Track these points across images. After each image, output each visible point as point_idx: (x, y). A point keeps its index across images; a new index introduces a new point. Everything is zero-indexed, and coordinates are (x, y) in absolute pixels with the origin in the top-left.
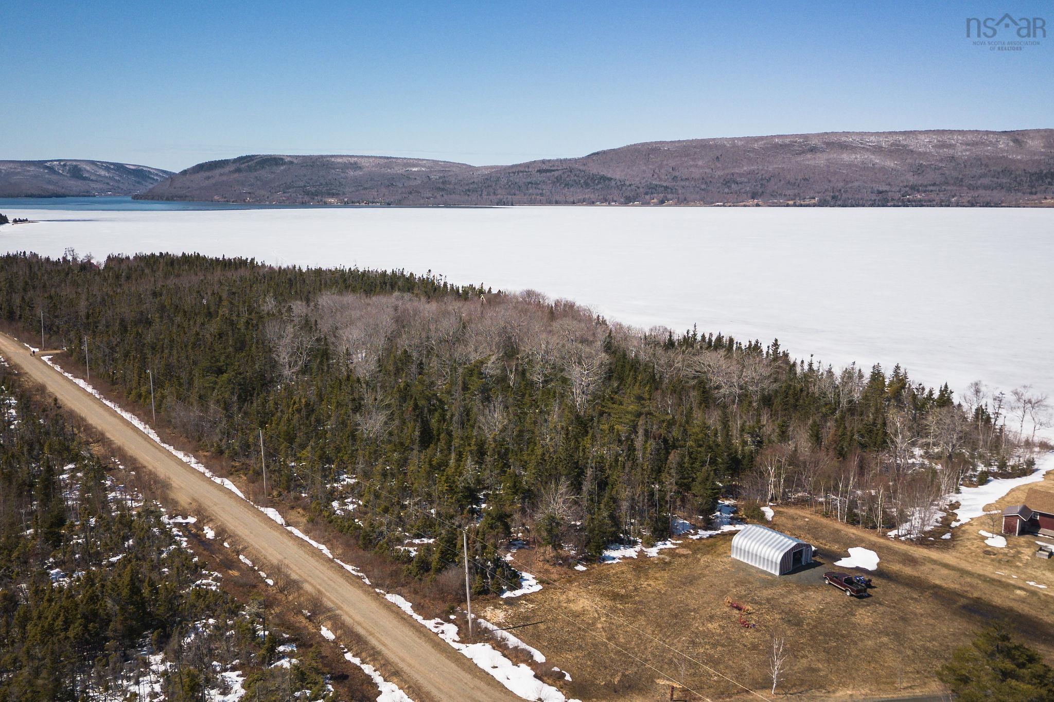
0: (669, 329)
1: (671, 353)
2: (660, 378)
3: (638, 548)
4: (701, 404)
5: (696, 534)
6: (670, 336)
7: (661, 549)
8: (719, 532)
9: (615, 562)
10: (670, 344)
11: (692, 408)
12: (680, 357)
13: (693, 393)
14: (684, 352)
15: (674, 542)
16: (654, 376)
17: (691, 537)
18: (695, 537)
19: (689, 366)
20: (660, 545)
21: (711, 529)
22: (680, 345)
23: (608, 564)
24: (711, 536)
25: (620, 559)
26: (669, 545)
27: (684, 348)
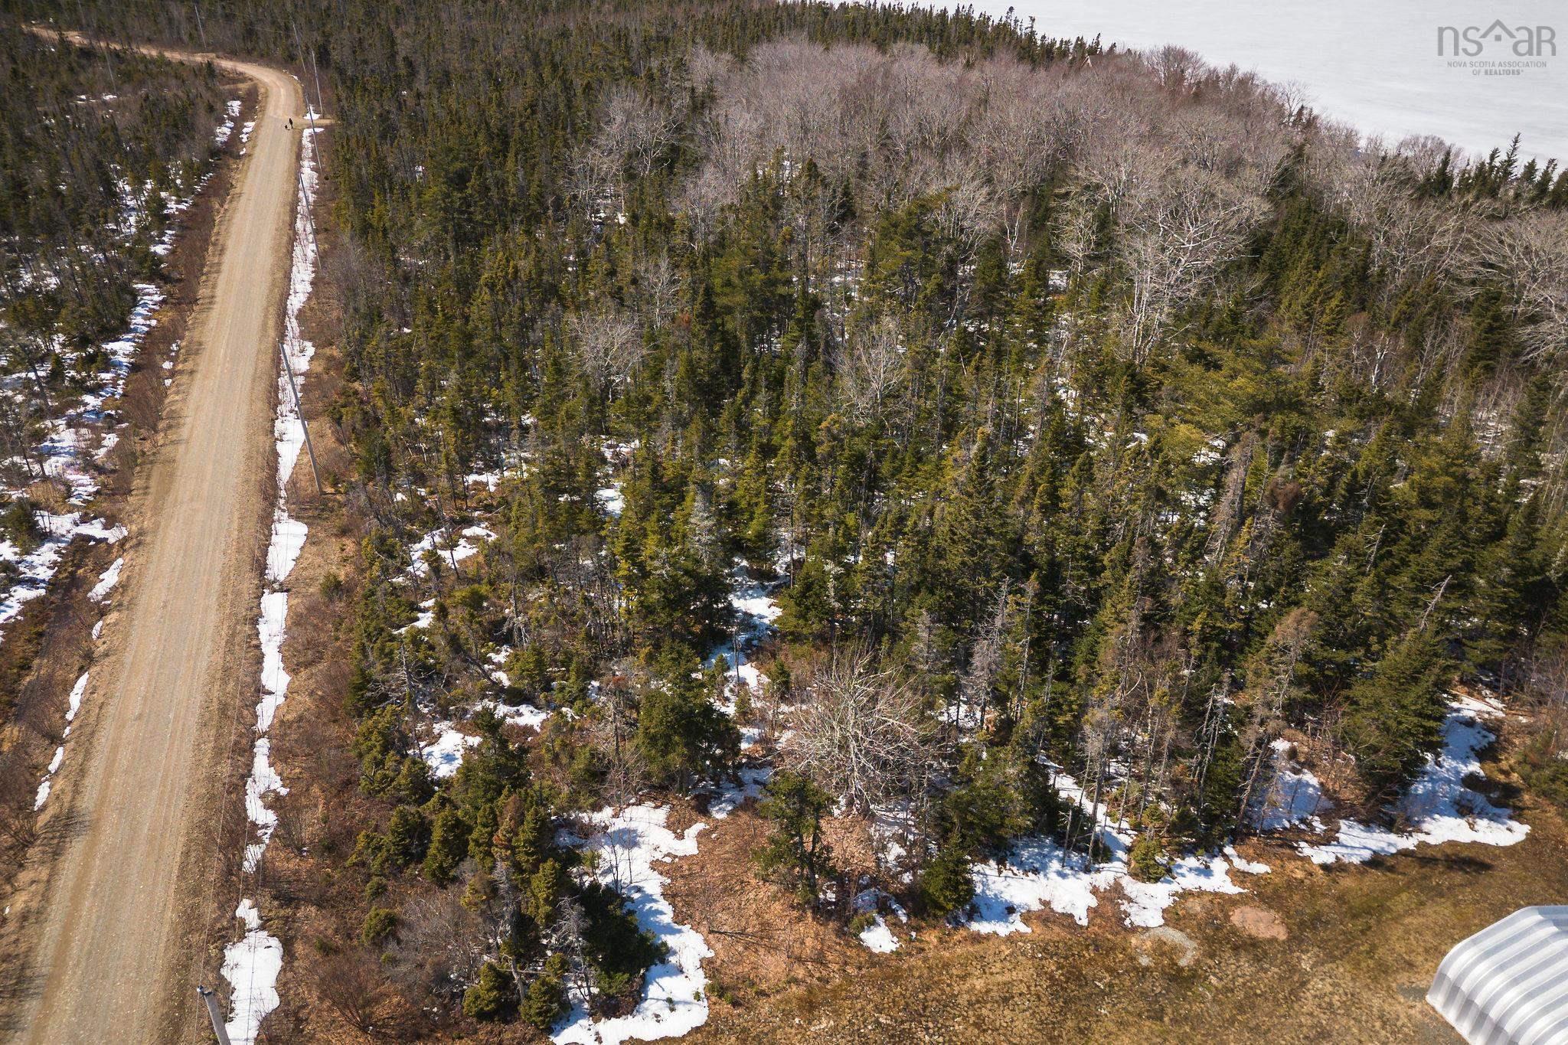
0: (1448, 143)
1: (1431, 210)
2: (1382, 273)
3: (1109, 874)
4: (1472, 363)
5: (1328, 839)
6: (1446, 162)
7: (1185, 895)
8: (1409, 843)
9: (1003, 929)
10: (1439, 185)
11: (1441, 376)
12: (1452, 223)
13: (1464, 322)
14: (1466, 206)
15: (1240, 864)
16: (1366, 268)
17: (1306, 850)
18: (1322, 855)
19: (1467, 247)
20: (1189, 874)
21: (1390, 826)
22: (1465, 186)
23: (977, 938)
24: (1376, 861)
25: (1027, 918)
26: (1219, 880)
27: (1470, 198)
